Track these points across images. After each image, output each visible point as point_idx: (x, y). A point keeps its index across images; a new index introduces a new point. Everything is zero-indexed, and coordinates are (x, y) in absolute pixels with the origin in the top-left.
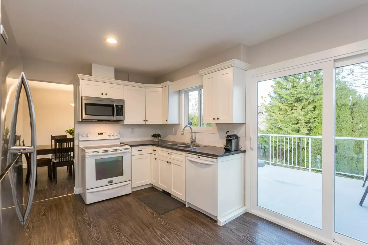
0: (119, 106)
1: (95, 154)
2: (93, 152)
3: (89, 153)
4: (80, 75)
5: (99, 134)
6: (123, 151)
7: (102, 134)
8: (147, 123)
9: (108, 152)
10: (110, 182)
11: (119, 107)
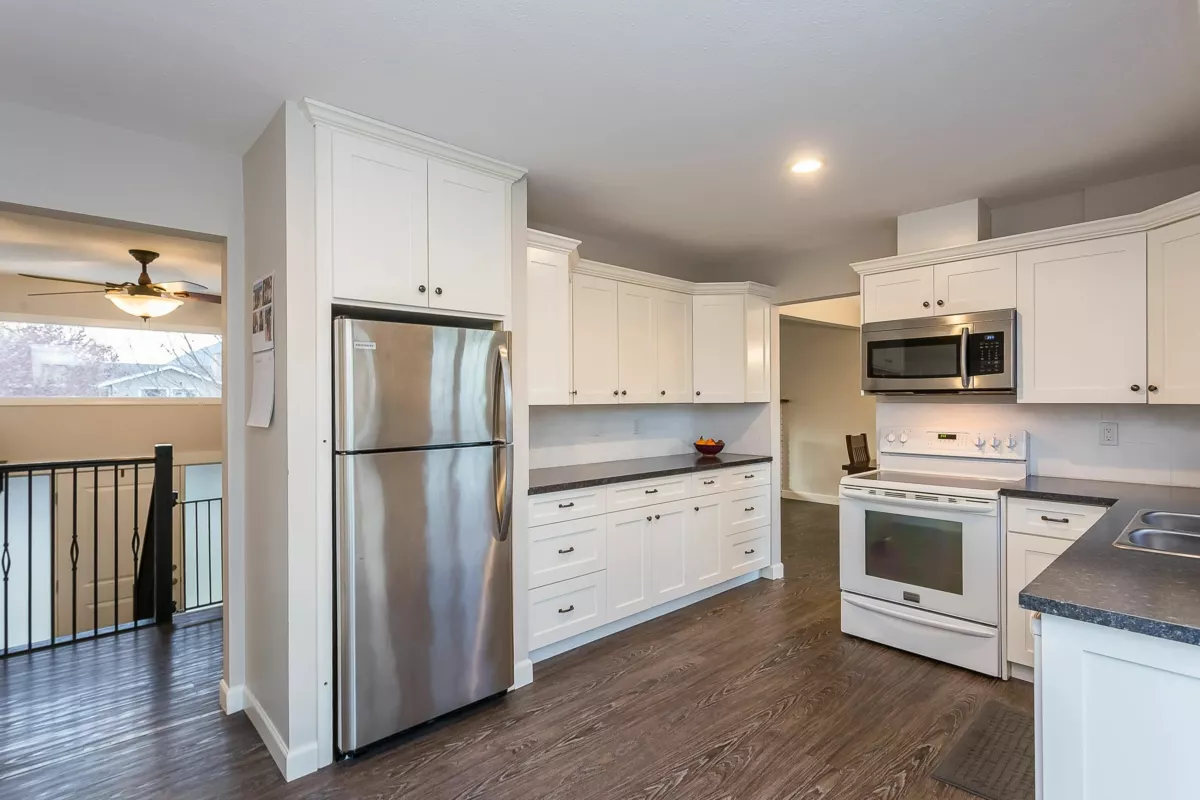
0: (989, 337)
1: (864, 493)
2: (859, 488)
3: (848, 487)
4: (858, 267)
5: (940, 436)
6: (962, 504)
7: (953, 437)
8: (1155, 399)
9: (904, 496)
10: (909, 597)
11: (990, 341)
